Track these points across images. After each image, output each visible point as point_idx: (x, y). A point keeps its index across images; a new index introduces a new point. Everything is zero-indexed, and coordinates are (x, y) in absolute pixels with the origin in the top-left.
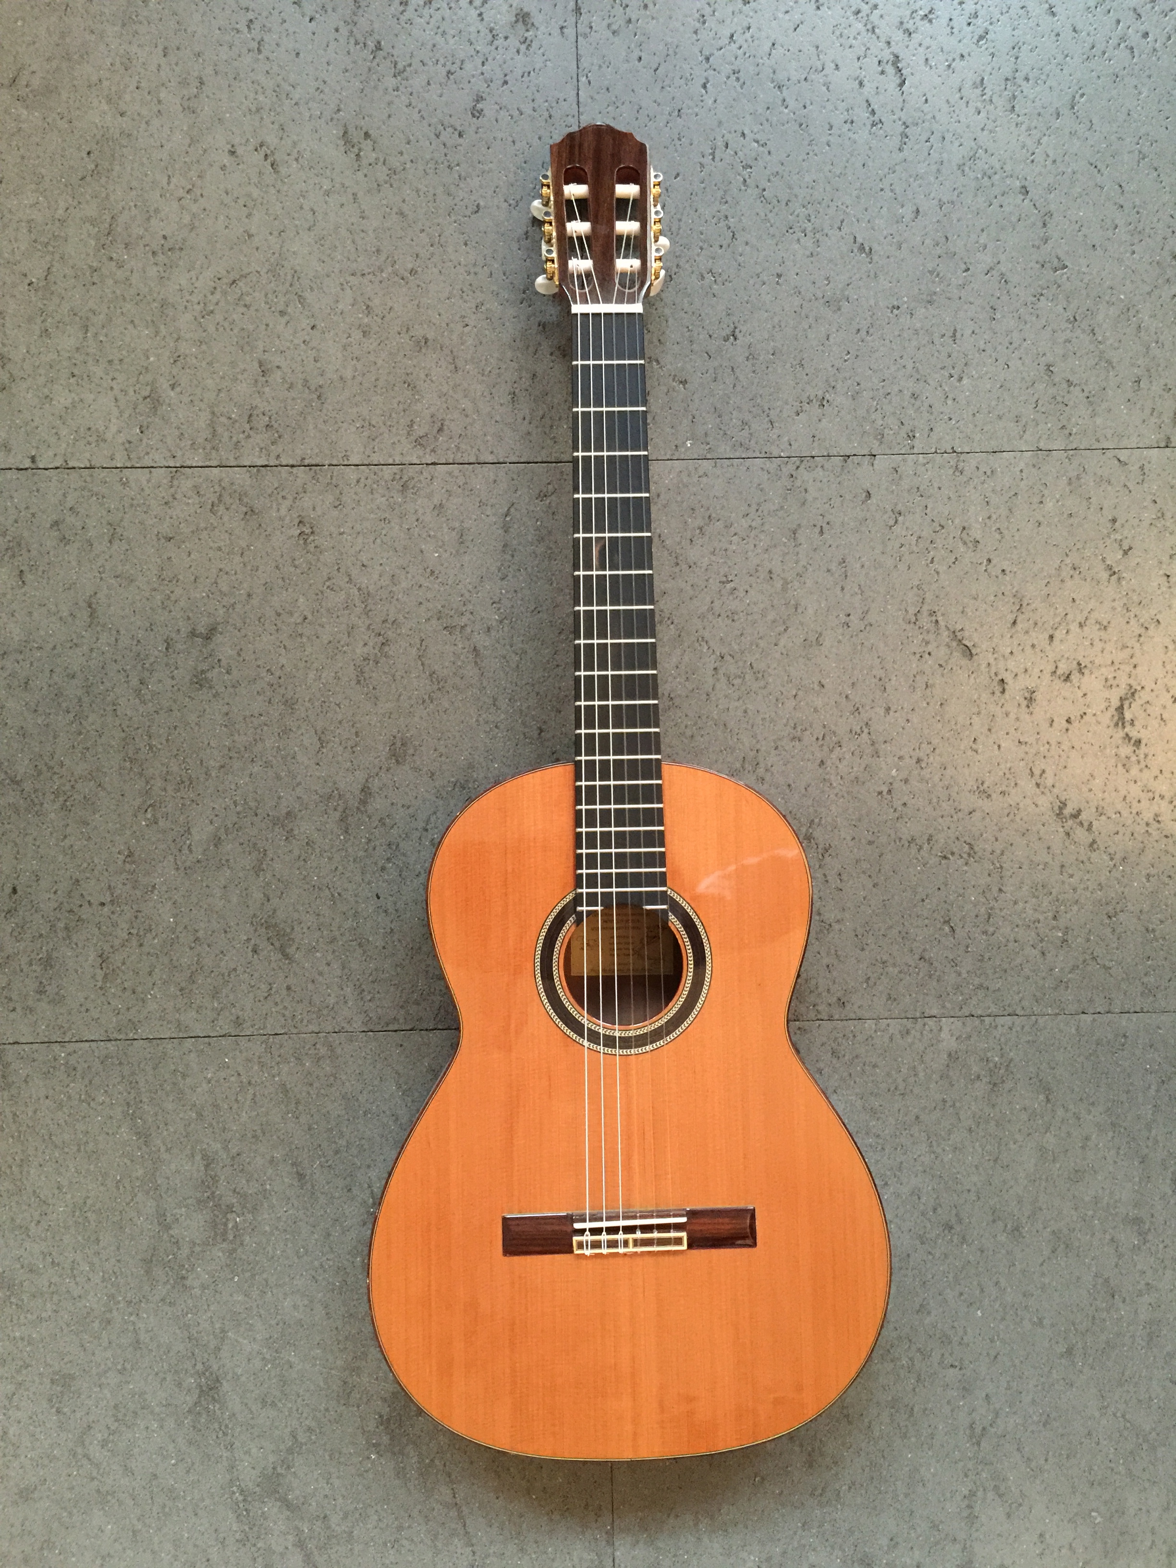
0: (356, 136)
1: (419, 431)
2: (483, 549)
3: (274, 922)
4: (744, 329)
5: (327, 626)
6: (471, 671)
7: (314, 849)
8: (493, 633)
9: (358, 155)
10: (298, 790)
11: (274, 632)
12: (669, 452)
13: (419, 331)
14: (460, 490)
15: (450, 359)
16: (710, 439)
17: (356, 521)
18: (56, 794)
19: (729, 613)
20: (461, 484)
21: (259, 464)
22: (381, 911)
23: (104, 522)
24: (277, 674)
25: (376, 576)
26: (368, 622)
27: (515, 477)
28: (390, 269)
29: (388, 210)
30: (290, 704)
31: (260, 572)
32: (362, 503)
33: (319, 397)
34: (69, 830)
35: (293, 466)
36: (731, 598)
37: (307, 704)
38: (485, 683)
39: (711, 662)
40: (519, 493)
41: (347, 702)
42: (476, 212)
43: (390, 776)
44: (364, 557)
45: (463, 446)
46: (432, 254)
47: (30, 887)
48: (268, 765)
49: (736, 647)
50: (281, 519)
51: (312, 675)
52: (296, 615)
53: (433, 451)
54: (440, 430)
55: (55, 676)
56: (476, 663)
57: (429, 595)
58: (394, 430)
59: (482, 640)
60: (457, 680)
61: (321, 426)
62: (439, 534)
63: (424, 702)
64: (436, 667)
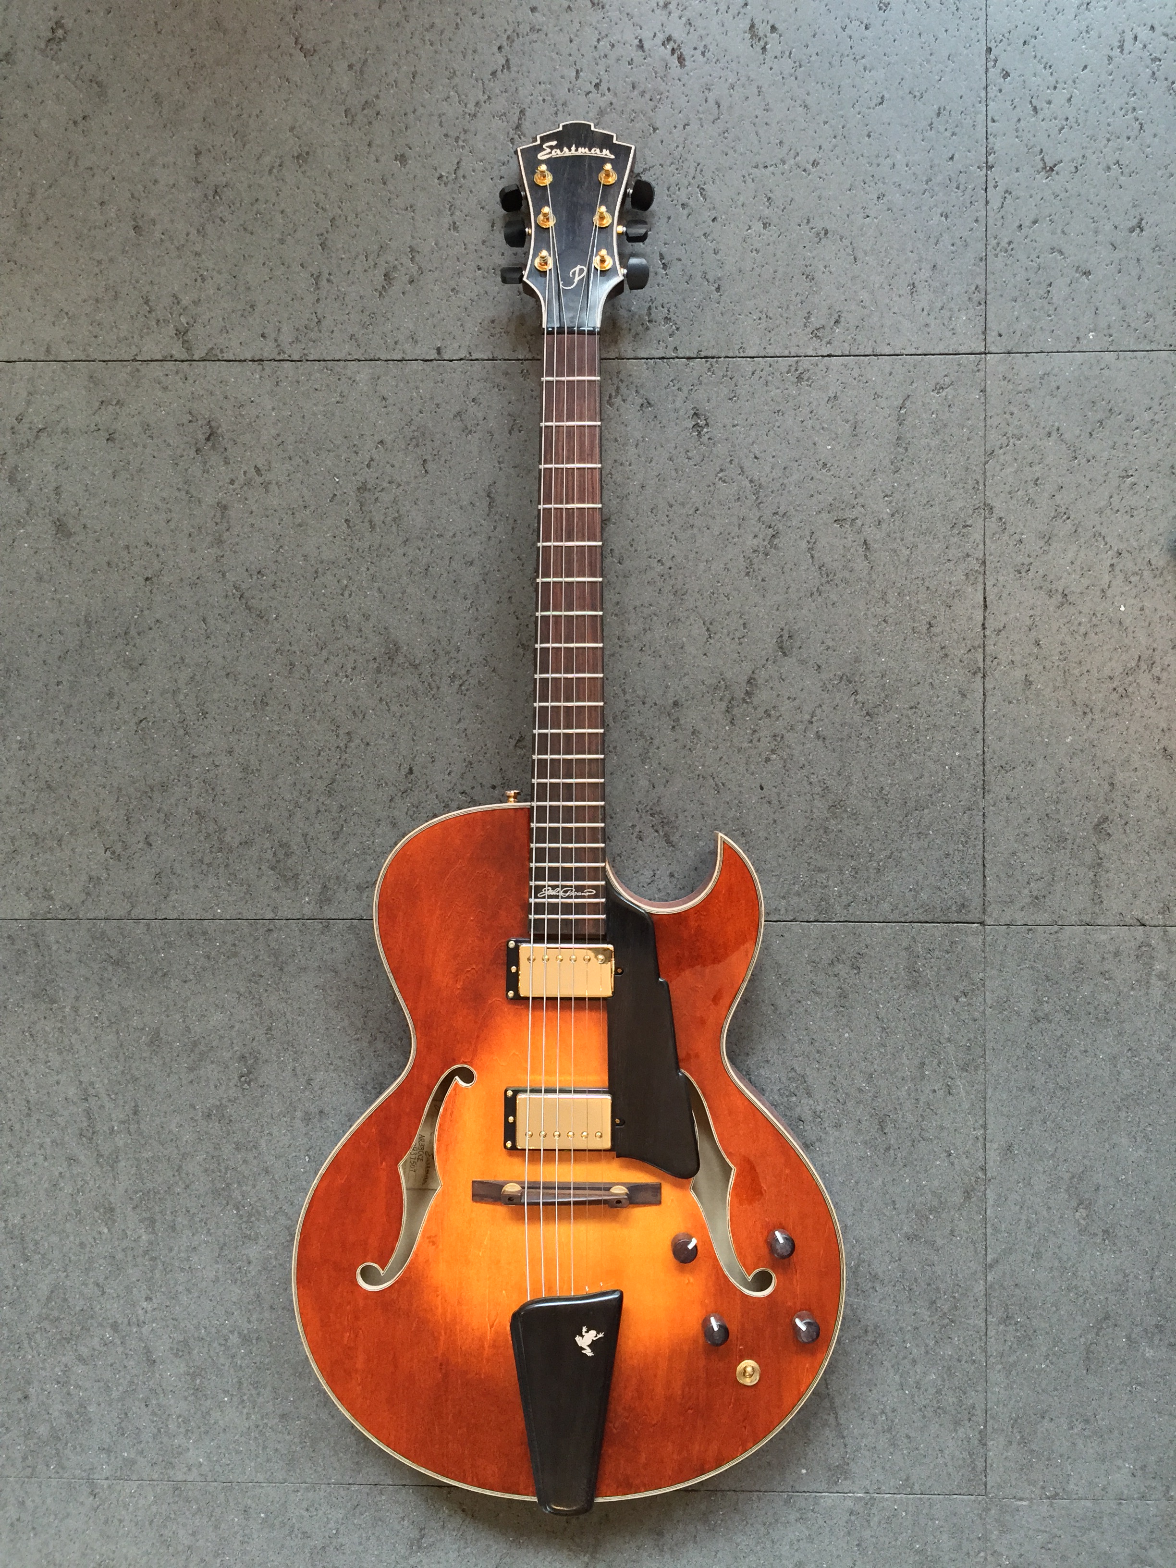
0: (763, 29)
1: (815, 322)
2: (876, 442)
3: (658, 810)
4: (1151, 222)
5: (718, 517)
6: (861, 565)
7: (699, 739)
8: (884, 526)
9: (764, 49)
10: (686, 680)
11: (666, 523)
12: (1071, 345)
13: (819, 224)
14: (855, 382)
15: (849, 250)
16: (1111, 331)
17: (750, 414)
18: (453, 677)
19: (1128, 508)
20: (856, 375)
21: (658, 356)
22: (764, 801)
23: (505, 413)
24: (669, 564)
25: (768, 469)
26: (758, 514)
27: (912, 369)
28: (792, 162)
29: (792, 103)
30: (679, 594)
31: (653, 464)
32: (756, 396)
33: (718, 289)
34: (464, 713)
35: (689, 358)
36: (1131, 492)
37: (698, 596)
38: (874, 577)
39: (1108, 558)
40: (915, 385)
41: (735, 593)
42: (881, 103)
43: (777, 668)
44: (756, 449)
45: (858, 338)
46: (835, 146)
47: (426, 768)
48: (656, 654)
49: (1135, 544)
50: (676, 410)
51: (702, 566)
52: (689, 506)
53: (829, 343)
54: (837, 322)
55: (453, 563)
56: (866, 556)
57: (820, 489)
58: (790, 322)
59: (872, 533)
60: (847, 574)
61: (719, 318)
62: (833, 427)
63: (812, 594)
64: (825, 560)
